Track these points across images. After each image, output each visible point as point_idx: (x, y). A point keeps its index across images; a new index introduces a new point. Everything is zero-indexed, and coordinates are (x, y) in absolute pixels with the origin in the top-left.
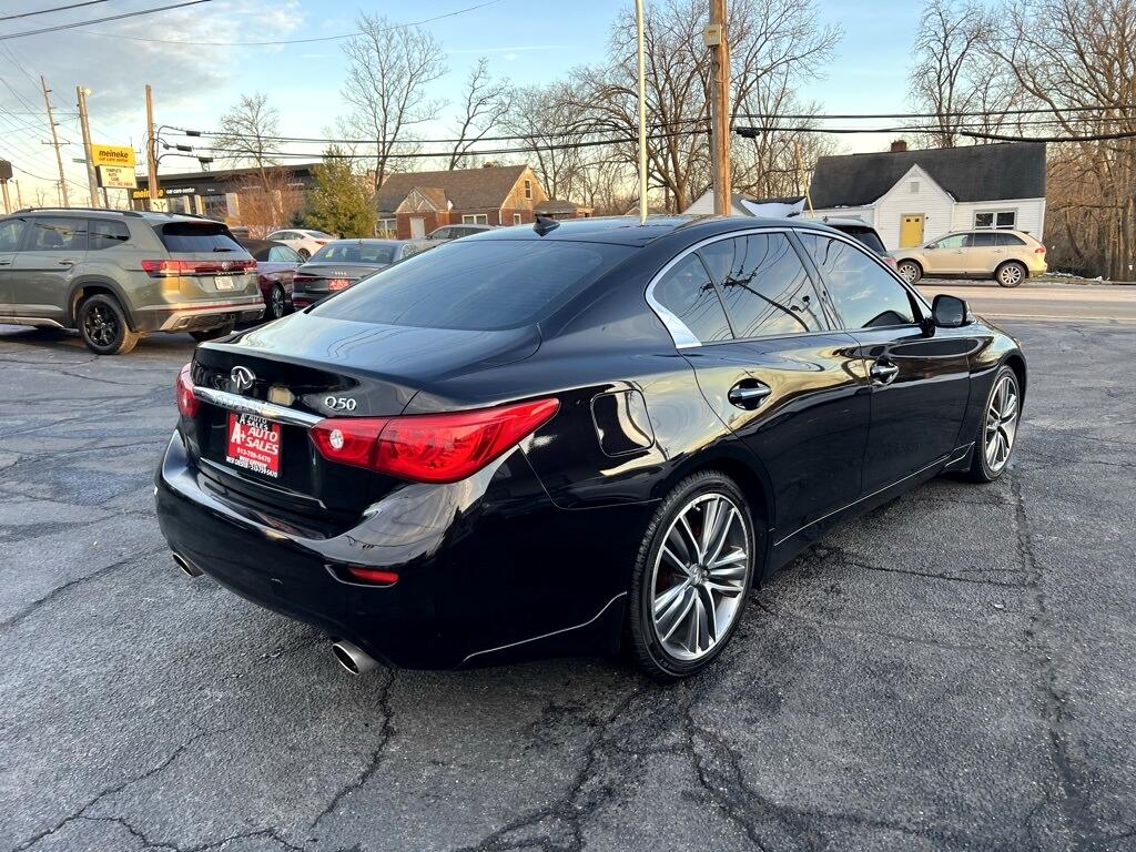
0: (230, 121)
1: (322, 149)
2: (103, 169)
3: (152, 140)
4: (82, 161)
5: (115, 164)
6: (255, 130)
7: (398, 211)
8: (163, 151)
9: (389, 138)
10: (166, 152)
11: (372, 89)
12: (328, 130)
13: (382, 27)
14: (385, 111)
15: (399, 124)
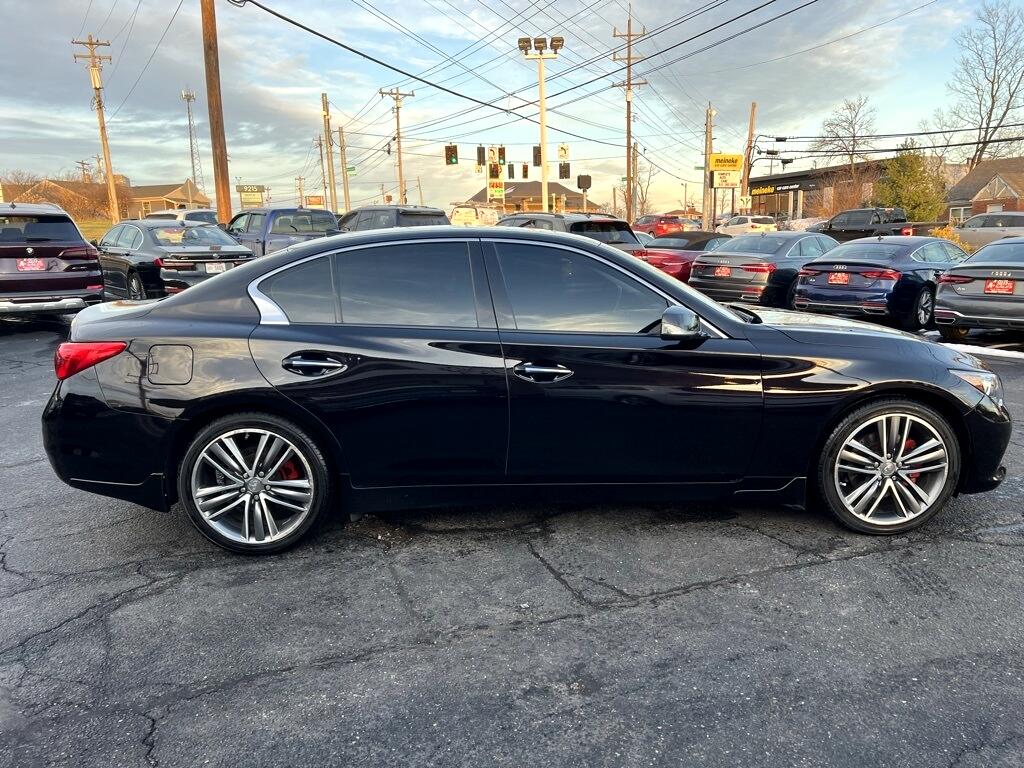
0: (830, 125)
1: (898, 142)
2: (716, 174)
3: (750, 147)
4: (702, 168)
5: (725, 169)
6: (851, 130)
7: (975, 198)
8: (757, 156)
9: (993, 124)
10: (759, 156)
11: (981, 77)
12: (925, 123)
13: (1002, 13)
14: (993, 97)
15: (1008, 109)
